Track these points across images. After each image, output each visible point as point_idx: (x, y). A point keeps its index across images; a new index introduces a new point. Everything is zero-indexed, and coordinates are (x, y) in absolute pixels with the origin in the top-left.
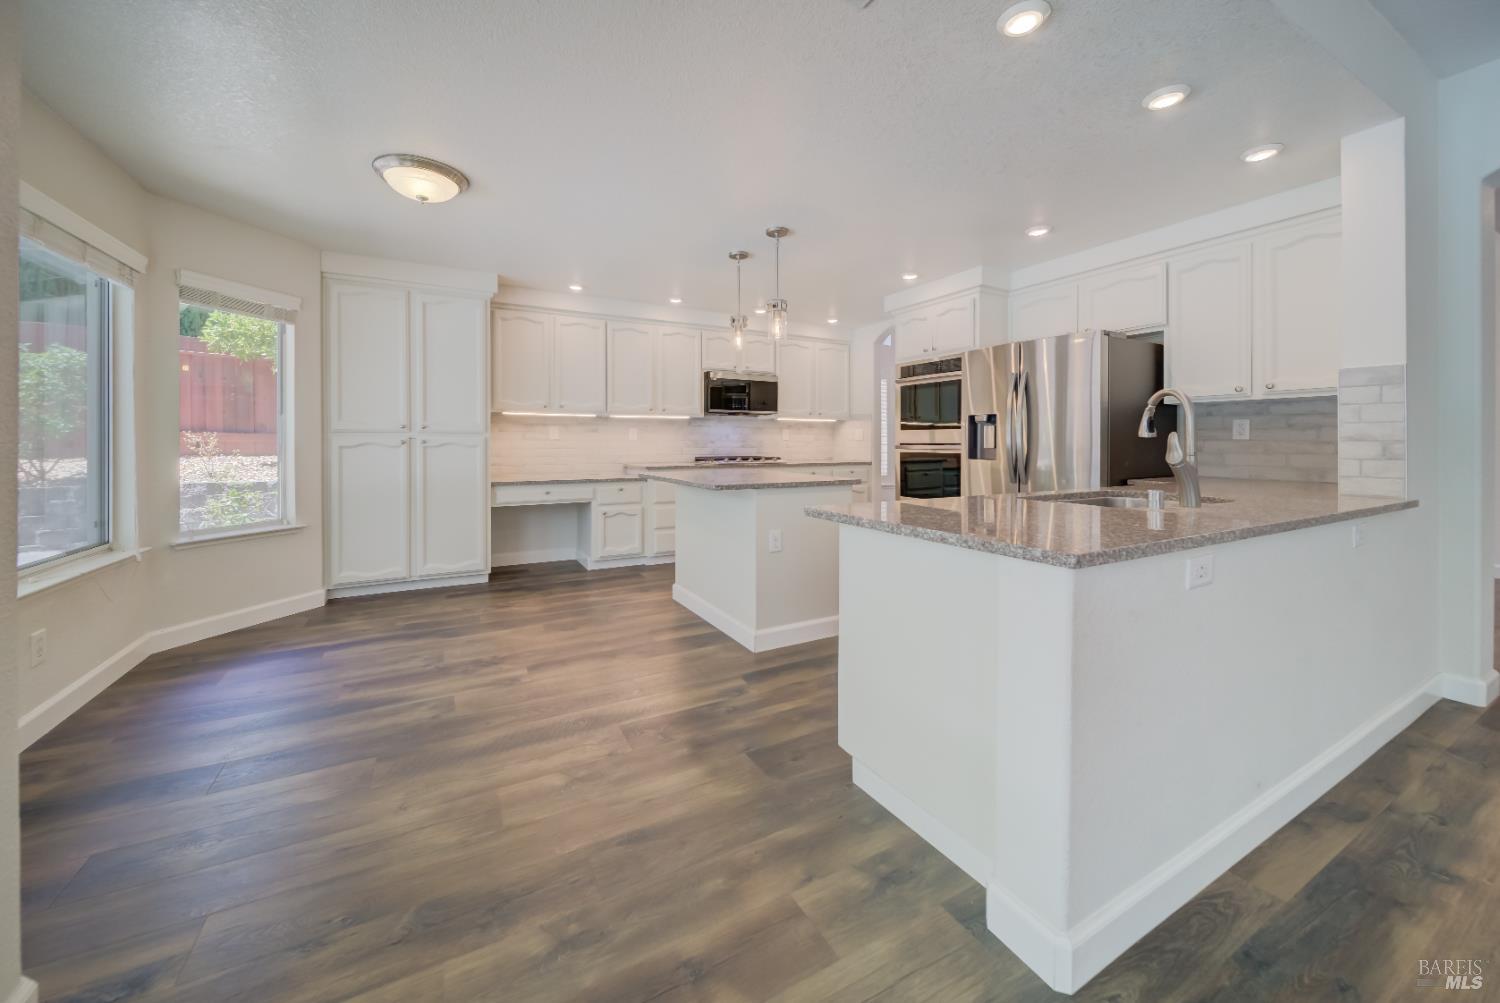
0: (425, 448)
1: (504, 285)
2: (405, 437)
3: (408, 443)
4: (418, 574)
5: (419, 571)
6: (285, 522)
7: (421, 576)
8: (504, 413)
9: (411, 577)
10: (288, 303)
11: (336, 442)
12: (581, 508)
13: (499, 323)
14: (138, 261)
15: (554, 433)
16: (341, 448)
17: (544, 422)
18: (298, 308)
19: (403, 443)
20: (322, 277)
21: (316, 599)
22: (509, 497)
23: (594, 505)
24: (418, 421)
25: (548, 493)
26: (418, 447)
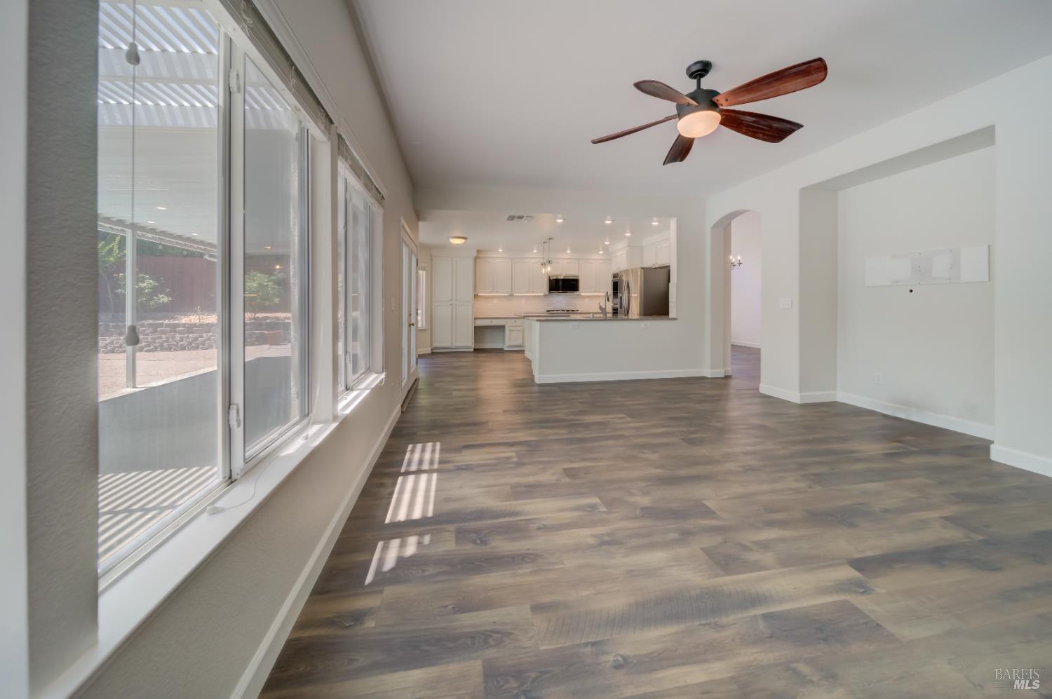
1: (478, 251)
4: (455, 346)
6: (423, 327)
8: (479, 295)
9: (452, 347)
12: (503, 327)
13: (477, 263)
15: (495, 301)
16: (435, 306)
17: (492, 297)
22: (480, 323)
23: (506, 327)
24: (454, 298)
25: (492, 322)
26: (454, 306)
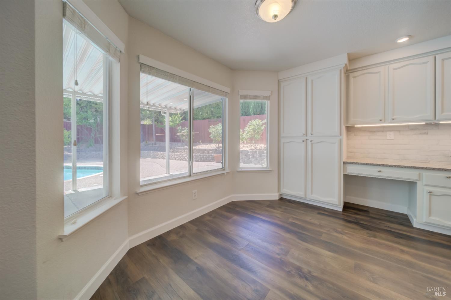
0: (312, 144)
2: (304, 138)
3: (306, 141)
4: (309, 198)
5: (309, 196)
6: (267, 168)
7: (310, 199)
8: (356, 126)
9: (306, 198)
10: (267, 93)
11: (282, 140)
12: (411, 185)
13: (352, 80)
14: (228, 90)
15: (390, 135)
16: (284, 143)
17: (384, 130)
18: (270, 95)
19: (304, 141)
20: (279, 82)
21: (275, 197)
23: (419, 184)
24: (309, 132)
25: (380, 171)
26: (309, 143)
